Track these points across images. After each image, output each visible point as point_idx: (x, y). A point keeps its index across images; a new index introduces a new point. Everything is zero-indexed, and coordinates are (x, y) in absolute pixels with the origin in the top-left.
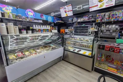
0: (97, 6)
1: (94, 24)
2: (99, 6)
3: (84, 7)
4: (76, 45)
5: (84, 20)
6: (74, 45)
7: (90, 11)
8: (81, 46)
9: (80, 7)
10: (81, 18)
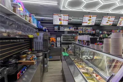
3: (73, 20)
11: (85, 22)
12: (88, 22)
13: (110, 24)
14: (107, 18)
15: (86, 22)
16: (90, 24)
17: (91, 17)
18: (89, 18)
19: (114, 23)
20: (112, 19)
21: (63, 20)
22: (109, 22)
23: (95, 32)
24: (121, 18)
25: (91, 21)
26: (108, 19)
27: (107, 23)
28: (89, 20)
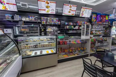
0: (45, 10)
1: (41, 25)
2: (46, 11)
3: (29, 6)
4: (38, 47)
5: (31, 20)
6: (36, 47)
7: (40, 13)
8: (42, 46)
9: (25, 5)
10: (26, 17)
11: (42, 9)
12: (47, 9)
13: (73, 14)
14: (68, 7)
15: (44, 9)
16: (50, 13)
17: (48, 4)
18: (47, 5)
19: (78, 13)
20: (74, 8)
21: (7, 3)
22: (71, 11)
23: (60, 23)
24: (82, 8)
25: (50, 9)
26: (70, 8)
27: (69, 12)
28: (47, 7)
